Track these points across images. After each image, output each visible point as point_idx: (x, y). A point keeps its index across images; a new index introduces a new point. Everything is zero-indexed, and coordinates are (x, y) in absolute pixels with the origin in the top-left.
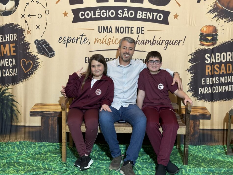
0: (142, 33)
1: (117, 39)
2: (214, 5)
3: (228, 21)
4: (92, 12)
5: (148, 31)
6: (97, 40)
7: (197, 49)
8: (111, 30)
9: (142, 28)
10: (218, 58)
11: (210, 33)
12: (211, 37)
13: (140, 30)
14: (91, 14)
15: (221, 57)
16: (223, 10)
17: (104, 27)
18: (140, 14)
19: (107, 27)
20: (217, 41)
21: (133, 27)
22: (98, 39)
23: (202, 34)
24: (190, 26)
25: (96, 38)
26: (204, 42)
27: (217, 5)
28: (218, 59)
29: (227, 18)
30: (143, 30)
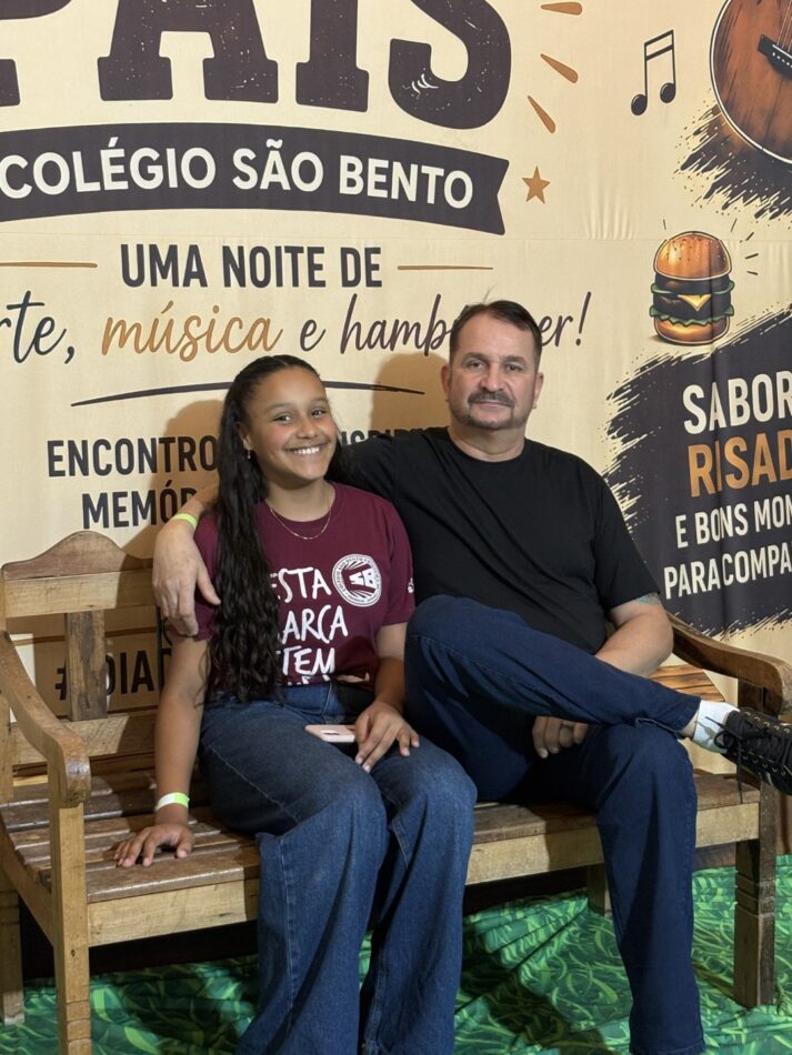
0: (371, 283)
1: (237, 324)
2: (711, 128)
3: (771, 210)
4: (77, 156)
5: (400, 268)
6: (115, 330)
7: (642, 362)
8: (195, 269)
9: (369, 252)
10: (740, 402)
11: (700, 274)
12: (706, 297)
13: (362, 267)
14: (72, 173)
15: (749, 400)
16: (746, 154)
17: (153, 249)
18: (356, 175)
19: (173, 250)
20: (729, 315)
21: (321, 250)
22: (122, 323)
23: (661, 281)
24: (605, 236)
25: (110, 320)
26: (673, 324)
27: (721, 128)
28: (740, 411)
29: (768, 197)
30: (376, 267)
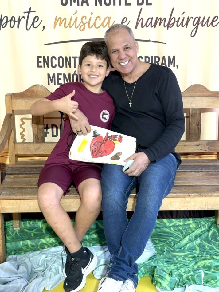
0: (148, 4)
6: (58, 20)
22: (60, 18)
25: (56, 17)
